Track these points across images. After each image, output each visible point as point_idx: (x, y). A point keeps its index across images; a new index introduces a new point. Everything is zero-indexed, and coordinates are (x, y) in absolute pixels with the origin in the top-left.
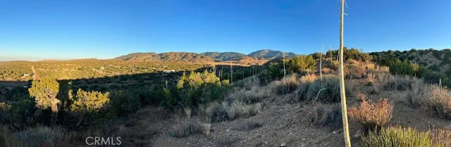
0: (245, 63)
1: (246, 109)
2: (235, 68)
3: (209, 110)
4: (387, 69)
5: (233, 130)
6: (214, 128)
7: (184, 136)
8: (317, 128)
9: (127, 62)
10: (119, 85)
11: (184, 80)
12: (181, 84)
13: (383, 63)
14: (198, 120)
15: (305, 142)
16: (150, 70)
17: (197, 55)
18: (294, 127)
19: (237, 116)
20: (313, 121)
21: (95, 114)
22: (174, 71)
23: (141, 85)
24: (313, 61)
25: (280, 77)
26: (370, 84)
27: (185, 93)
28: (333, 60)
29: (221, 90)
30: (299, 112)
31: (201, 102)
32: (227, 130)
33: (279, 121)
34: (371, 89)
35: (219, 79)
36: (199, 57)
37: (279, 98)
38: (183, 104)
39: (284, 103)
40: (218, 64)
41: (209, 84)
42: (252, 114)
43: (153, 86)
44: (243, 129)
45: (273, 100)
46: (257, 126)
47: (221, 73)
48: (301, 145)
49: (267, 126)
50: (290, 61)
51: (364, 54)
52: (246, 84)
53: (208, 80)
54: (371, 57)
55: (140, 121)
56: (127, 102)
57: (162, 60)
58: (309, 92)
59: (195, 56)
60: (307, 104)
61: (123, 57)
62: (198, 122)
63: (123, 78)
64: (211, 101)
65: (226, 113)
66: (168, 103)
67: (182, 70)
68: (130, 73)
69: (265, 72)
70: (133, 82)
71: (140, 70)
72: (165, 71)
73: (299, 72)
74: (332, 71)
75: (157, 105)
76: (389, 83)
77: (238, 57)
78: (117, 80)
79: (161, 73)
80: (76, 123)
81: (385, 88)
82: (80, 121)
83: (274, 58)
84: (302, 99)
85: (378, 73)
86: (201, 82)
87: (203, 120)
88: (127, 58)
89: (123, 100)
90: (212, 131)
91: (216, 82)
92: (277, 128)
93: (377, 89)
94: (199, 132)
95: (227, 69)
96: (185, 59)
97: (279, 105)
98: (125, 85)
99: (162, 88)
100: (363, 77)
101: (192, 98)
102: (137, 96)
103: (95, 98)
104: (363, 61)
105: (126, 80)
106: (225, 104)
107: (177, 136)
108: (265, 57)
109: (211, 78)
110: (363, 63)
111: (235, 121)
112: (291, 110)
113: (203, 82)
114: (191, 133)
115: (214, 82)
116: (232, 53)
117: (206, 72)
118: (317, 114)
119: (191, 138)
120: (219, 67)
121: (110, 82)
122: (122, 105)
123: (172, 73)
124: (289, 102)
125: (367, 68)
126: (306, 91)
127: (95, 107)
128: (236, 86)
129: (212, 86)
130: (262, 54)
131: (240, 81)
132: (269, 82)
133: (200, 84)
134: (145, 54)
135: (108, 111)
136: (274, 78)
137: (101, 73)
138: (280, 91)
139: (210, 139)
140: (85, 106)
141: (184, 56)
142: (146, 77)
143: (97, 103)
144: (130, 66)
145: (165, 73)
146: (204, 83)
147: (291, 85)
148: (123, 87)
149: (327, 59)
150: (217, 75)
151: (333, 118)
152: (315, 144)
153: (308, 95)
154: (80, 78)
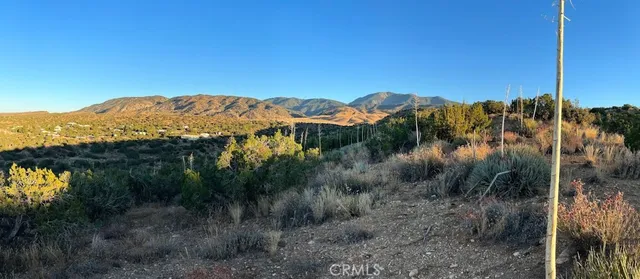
0: (344, 120)
1: (342, 202)
2: (327, 129)
3: (279, 206)
4: (620, 139)
5: (322, 241)
6: (286, 240)
7: (227, 256)
8: (484, 245)
9: (104, 117)
10: (90, 160)
11: (233, 153)
12: (225, 159)
13: (612, 128)
14: (255, 226)
15: (456, 270)
16: (152, 134)
17: (258, 102)
18: (435, 243)
19: (328, 216)
20: (475, 231)
21: (44, 212)
22: (206, 136)
23: (134, 164)
24: (484, 117)
25: (410, 146)
26: (588, 165)
27: (232, 177)
28: (525, 117)
29: (303, 167)
30: (447, 215)
31: (263, 192)
32: (311, 242)
33: (405, 231)
34: (589, 173)
35: (300, 147)
36: (261, 107)
37: (405, 187)
38: (227, 197)
39: (417, 197)
40: (298, 120)
41: (282, 157)
42: (355, 213)
43: (159, 166)
44: (338, 240)
45: (395, 190)
46: (364, 236)
47: (304, 136)
48: (447, 274)
49: (382, 239)
50: (432, 115)
51: (580, 110)
52: (345, 157)
53: (281, 150)
54: (593, 118)
55: (133, 231)
56: (105, 192)
57: (179, 112)
58: (472, 177)
59: (253, 105)
60: (466, 200)
61: (94, 107)
62: (256, 230)
63: (98, 148)
64: (284, 189)
65: (310, 210)
66: (195, 197)
67: (226, 133)
68: (110, 140)
69: (378, 136)
70: (116, 157)
71: (129, 133)
72: (185, 136)
73: (451, 140)
74: (524, 138)
75: (168, 203)
76: (624, 165)
77: (333, 108)
78: (86, 151)
79: (175, 140)
80: (9, 229)
81: (616, 174)
82: (17, 226)
83: (398, 109)
84: (455, 190)
85: (602, 145)
86: (267, 154)
87: (266, 225)
88: (102, 109)
89: (98, 188)
90: (281, 244)
91: (296, 153)
92: (403, 242)
93: (601, 176)
94: (258, 248)
95: (312, 129)
96: (231, 111)
97: (406, 200)
98: (101, 161)
99: (179, 171)
100: (577, 151)
101: (248, 186)
102: (124, 182)
103: (41, 181)
104: (579, 122)
105: (103, 151)
106: (308, 193)
107: (210, 256)
108: (381, 108)
109: (287, 145)
110: (578, 127)
111: (325, 226)
112: (430, 212)
113: (270, 154)
114: (239, 251)
115: (292, 152)
116: (323, 101)
117: (278, 134)
118: (485, 220)
119: (240, 259)
120: (300, 128)
121: (72, 155)
122: (96, 199)
123: (202, 140)
124: (427, 197)
125: (584, 135)
126: (466, 176)
127: (41, 199)
128: (327, 159)
129: (288, 161)
130: (375, 102)
131: (335, 151)
132: (387, 155)
133: (266, 159)
134: (140, 100)
135: (66, 207)
136: (396, 150)
137: (56, 138)
138: (408, 174)
139: (277, 260)
140: (24, 196)
141: (231, 104)
142: (144, 147)
143: (45, 190)
144: (109, 125)
145: (185, 141)
146: (274, 156)
147: (430, 162)
148: (98, 165)
149: (513, 116)
150: (297, 140)
151: (517, 226)
152: (477, 274)
153: (471, 184)
154: (21, 147)
